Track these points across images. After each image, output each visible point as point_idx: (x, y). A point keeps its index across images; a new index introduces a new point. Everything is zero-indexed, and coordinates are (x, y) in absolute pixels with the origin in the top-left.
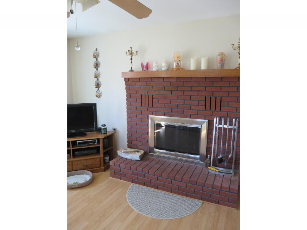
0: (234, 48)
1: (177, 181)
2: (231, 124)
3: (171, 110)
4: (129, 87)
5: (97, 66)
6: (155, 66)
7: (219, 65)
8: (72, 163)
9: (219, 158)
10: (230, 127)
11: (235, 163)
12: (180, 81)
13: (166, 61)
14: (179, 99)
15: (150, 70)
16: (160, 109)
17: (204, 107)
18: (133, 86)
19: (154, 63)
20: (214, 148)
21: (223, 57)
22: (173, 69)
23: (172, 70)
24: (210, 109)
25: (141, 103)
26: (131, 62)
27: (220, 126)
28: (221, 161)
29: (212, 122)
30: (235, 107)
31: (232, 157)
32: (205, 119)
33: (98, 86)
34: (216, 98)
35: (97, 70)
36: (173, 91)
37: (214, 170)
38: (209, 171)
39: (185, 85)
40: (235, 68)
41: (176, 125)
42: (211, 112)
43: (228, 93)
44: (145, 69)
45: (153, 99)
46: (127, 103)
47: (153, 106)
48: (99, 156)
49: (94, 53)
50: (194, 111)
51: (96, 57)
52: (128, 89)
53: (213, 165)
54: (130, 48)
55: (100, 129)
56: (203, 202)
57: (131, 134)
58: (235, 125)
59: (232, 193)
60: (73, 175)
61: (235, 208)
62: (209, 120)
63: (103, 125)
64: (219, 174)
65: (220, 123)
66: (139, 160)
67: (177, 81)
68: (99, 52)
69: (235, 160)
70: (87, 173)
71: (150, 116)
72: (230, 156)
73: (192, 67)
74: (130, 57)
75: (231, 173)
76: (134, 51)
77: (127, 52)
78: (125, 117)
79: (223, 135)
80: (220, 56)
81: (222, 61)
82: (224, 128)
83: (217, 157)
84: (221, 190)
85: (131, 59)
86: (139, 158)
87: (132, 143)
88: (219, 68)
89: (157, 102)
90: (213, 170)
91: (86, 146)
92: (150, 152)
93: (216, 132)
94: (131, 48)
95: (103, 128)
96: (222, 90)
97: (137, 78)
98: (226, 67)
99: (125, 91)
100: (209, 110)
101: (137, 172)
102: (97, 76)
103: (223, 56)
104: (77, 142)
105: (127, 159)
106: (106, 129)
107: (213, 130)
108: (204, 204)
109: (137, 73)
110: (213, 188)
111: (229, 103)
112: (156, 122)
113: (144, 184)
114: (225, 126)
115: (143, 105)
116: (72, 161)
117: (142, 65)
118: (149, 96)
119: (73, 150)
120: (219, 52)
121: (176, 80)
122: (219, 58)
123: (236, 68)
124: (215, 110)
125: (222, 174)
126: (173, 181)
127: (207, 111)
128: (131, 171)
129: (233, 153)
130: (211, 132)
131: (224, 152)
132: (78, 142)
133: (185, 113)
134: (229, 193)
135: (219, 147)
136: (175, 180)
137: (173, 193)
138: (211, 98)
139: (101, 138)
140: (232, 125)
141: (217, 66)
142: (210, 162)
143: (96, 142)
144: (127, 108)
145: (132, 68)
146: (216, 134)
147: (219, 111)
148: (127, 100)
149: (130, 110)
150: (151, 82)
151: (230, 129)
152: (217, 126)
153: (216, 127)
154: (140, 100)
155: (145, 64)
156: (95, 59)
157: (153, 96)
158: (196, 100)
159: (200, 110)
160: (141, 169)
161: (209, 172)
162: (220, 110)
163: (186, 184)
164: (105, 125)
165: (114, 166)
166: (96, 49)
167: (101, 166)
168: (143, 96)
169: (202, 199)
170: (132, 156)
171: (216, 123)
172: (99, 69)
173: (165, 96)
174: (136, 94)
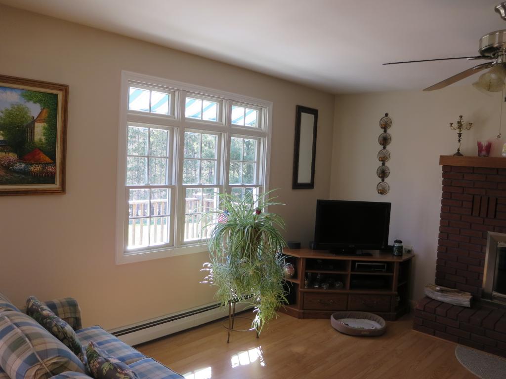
4: (450, 180)
5: (385, 141)
8: (348, 296)
15: (493, 155)
18: (458, 180)
25: (471, 210)
26: (459, 141)
33: (383, 174)
35: (384, 148)
44: (484, 153)
45: (496, 204)
46: (442, 208)
47: (495, 217)
48: (391, 293)
49: (382, 119)
51: (385, 126)
52: (447, 184)
54: (459, 118)
55: (392, 248)
57: (446, 262)
60: (348, 318)
63: (396, 241)
66: (469, 306)
68: (390, 120)
70: (370, 317)
71: (490, 233)
74: (457, 131)
76: (464, 122)
78: (437, 231)
85: (460, 135)
86: (469, 303)
91: (372, 272)
92: (482, 297)
94: (461, 117)
95: (397, 245)
97: (468, 168)
99: (442, 186)
101: (470, 324)
102: (383, 159)
104: (357, 264)
105: (443, 303)
109: (470, 158)
112: (500, 245)
115: (476, 213)
116: (348, 294)
117: (480, 145)
118: (489, 198)
119: (352, 275)
128: (458, 322)
143: (384, 268)
144: (442, 216)
145: (459, 150)
148: (443, 202)
154: (470, 204)
155: (484, 144)
156: (383, 130)
157: (497, 199)
160: (479, 320)
164: (401, 242)
165: (424, 311)
166: (387, 115)
167: (391, 310)
168: (477, 198)
170: (453, 298)
172: (389, 147)
174: (463, 193)
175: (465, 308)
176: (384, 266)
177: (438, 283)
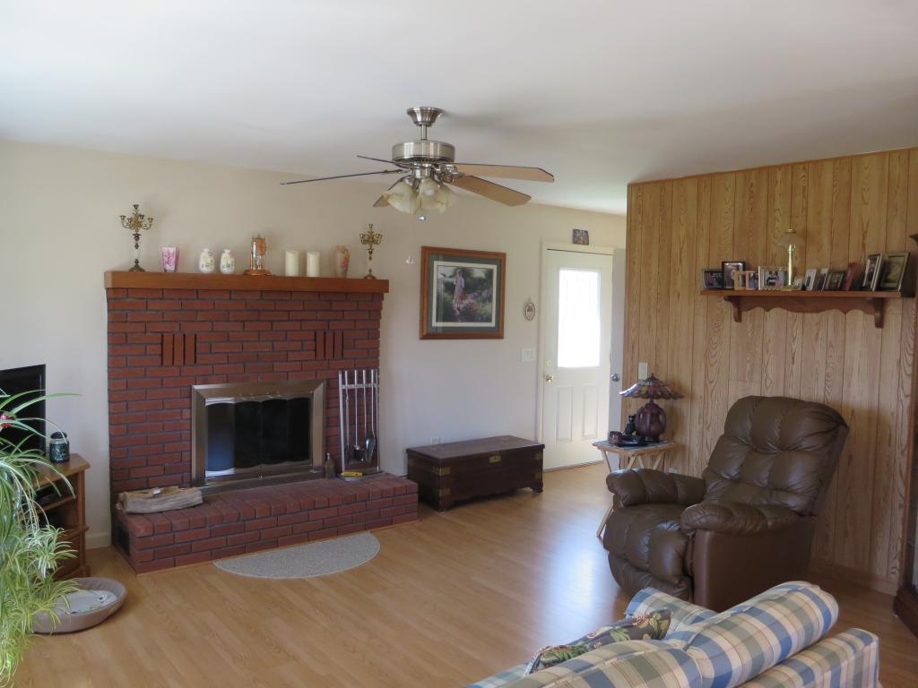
1: (319, 508)
3: (245, 367)
4: (124, 312)
7: (339, 271)
12: (267, 300)
14: (261, 339)
16: (215, 366)
17: (313, 352)
20: (345, 434)
22: (249, 271)
23: (247, 274)
24: (325, 356)
26: (137, 246)
27: (352, 387)
30: (366, 349)
34: (333, 333)
36: (247, 324)
37: (355, 473)
40: (362, 278)
41: (261, 401)
42: (327, 362)
43: (353, 322)
45: (196, 342)
47: (195, 362)
50: (293, 363)
52: (121, 320)
54: (133, 208)
63: (56, 436)
67: (261, 299)
71: (196, 388)
74: (133, 231)
77: (124, 218)
80: (341, 252)
81: (345, 263)
85: (137, 237)
88: (339, 276)
89: (209, 351)
90: (352, 475)
94: (137, 207)
96: (345, 318)
97: (156, 291)
98: (351, 275)
100: (323, 358)
101: (223, 525)
106: (66, 446)
109: (157, 274)
111: (356, 341)
112: (209, 402)
115: (167, 361)
118: (184, 335)
121: (259, 297)
122: (339, 256)
123: (364, 278)
124: (334, 357)
126: (310, 512)
127: (319, 360)
133: (275, 370)
136: (314, 508)
138: (325, 333)
145: (137, 262)
146: (344, 406)
147: (341, 358)
149: (124, 381)
150: (197, 301)
152: (347, 386)
153: (344, 391)
154: (158, 348)
157: (195, 336)
158: (296, 341)
159: (304, 361)
160: (234, 512)
162: (343, 356)
163: (336, 508)
165: (153, 535)
168: (168, 338)
171: (344, 383)
173: (228, 335)
174: (145, 332)
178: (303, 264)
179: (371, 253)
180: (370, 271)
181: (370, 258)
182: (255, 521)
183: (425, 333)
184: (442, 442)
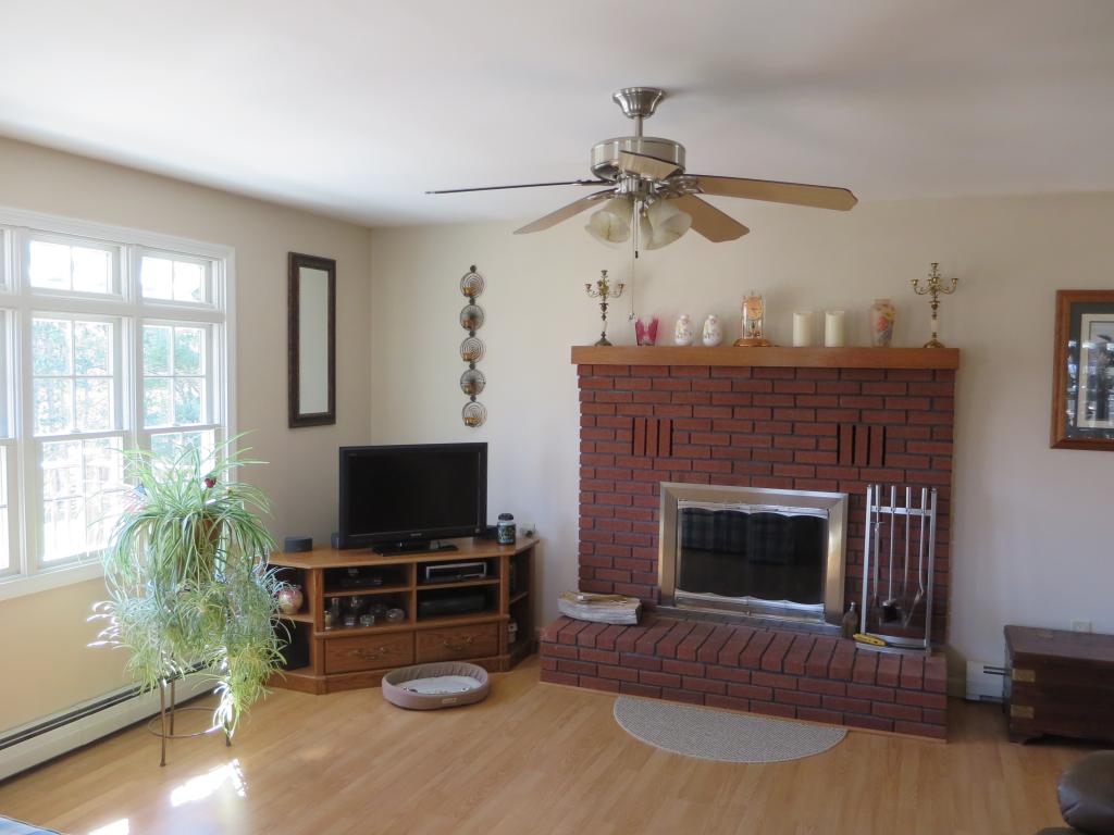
0: (918, 290)
1: (768, 671)
2: (916, 504)
3: (733, 465)
4: (592, 393)
5: (472, 321)
6: (682, 331)
7: (877, 336)
8: (415, 635)
9: (885, 604)
10: (914, 512)
11: (934, 621)
12: (762, 379)
13: (716, 316)
14: (756, 430)
15: (662, 342)
16: (695, 461)
17: (835, 455)
18: (606, 390)
19: (680, 322)
20: (870, 579)
21: (888, 315)
22: (738, 341)
23: (736, 345)
24: (853, 461)
25: (630, 445)
26: (604, 317)
27: (886, 510)
28: (891, 614)
29: (859, 500)
30: (926, 455)
31: (922, 604)
32: (838, 491)
33: (473, 386)
34: (869, 429)
35: (472, 334)
36: (737, 410)
37: (873, 640)
38: (858, 645)
39: (776, 391)
40: (922, 346)
41: (749, 512)
42: (857, 470)
43: (903, 414)
44: (646, 338)
45: (672, 430)
46: (581, 446)
47: (671, 454)
48: (498, 617)
49: (464, 278)
50: (802, 467)
51: (472, 293)
52: (587, 401)
53: (869, 630)
54: (601, 274)
55: (494, 530)
56: (849, 731)
57: (594, 546)
58: (929, 507)
59: (931, 692)
61: (943, 738)
62: (850, 494)
63: (503, 517)
64: (888, 651)
65: (885, 502)
66: (635, 622)
67: (752, 378)
68: (480, 279)
69: (934, 613)
70: (461, 670)
71: (665, 485)
72: (917, 598)
73: (799, 337)
74: (600, 300)
75: (924, 649)
76: (611, 282)
77: (590, 285)
78: (575, 491)
79: (894, 539)
80: (879, 309)
81: (887, 325)
82: (900, 518)
83: (878, 604)
84: (899, 687)
85: (604, 307)
86: (635, 617)
87: (594, 578)
88: (877, 344)
89: (687, 441)
90: (868, 642)
91: (457, 582)
92: (659, 603)
93: (872, 526)
94: (605, 272)
95: (504, 523)
96: (887, 407)
97: (622, 367)
98: (897, 342)
99: (577, 404)
100: (850, 463)
101: (635, 655)
102: (472, 358)
103: (889, 311)
104: (428, 568)
106: (513, 528)
107: (864, 524)
108: (850, 734)
109: (623, 348)
110: (876, 685)
111: (909, 443)
112: (682, 505)
113: (660, 694)
114: (900, 511)
115: (639, 450)
116: (415, 631)
117: (639, 326)
118: (659, 421)
119: (419, 592)
120: (877, 300)
121: (749, 375)
122: (877, 315)
123: (926, 346)
124: (868, 463)
125: (898, 652)
126: (753, 673)
127: (843, 466)
128: (617, 654)
129: (925, 589)
130: (857, 529)
131: (898, 590)
132: (431, 570)
133: (775, 474)
134: (924, 694)
135: (883, 577)
136: (760, 669)
137: (755, 712)
138: (854, 428)
139: (505, 557)
140: (920, 507)
141: (870, 337)
142: (856, 622)
143: (482, 571)
144: (583, 461)
145: (604, 335)
146: (872, 538)
147: (880, 465)
148: (582, 434)
149: (592, 468)
150: (670, 380)
151: (915, 519)
152: (875, 509)
153: (873, 515)
154: (629, 434)
155: (647, 322)
156: (469, 299)
157: (672, 422)
158: (808, 436)
159: (820, 465)
160: (651, 644)
161: (857, 649)
162: (883, 463)
163: (795, 678)
164: (511, 518)
165: (557, 642)
166: (473, 269)
167: (501, 651)
168: (640, 423)
169: (844, 722)
170: (608, 611)
171: (873, 503)
172: (479, 333)
173: (712, 423)
174: (616, 415)
175: (629, 626)
176: (482, 566)
177: (583, 588)
178: (817, 329)
179: (935, 307)
180: (935, 335)
181: (935, 316)
182: (673, 661)
183: (1060, 437)
184: (1096, 630)
